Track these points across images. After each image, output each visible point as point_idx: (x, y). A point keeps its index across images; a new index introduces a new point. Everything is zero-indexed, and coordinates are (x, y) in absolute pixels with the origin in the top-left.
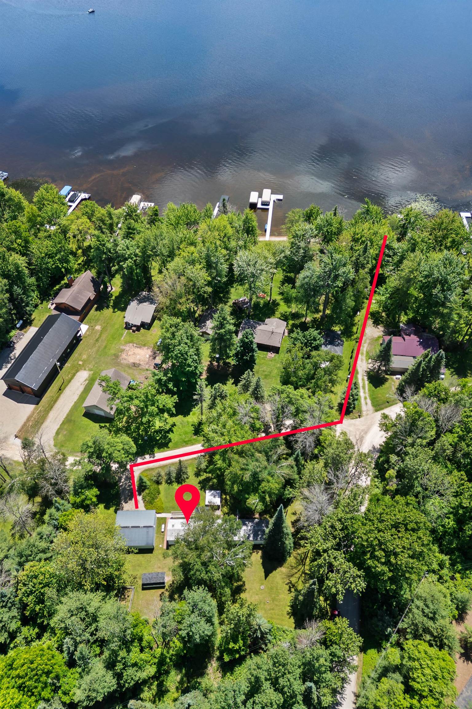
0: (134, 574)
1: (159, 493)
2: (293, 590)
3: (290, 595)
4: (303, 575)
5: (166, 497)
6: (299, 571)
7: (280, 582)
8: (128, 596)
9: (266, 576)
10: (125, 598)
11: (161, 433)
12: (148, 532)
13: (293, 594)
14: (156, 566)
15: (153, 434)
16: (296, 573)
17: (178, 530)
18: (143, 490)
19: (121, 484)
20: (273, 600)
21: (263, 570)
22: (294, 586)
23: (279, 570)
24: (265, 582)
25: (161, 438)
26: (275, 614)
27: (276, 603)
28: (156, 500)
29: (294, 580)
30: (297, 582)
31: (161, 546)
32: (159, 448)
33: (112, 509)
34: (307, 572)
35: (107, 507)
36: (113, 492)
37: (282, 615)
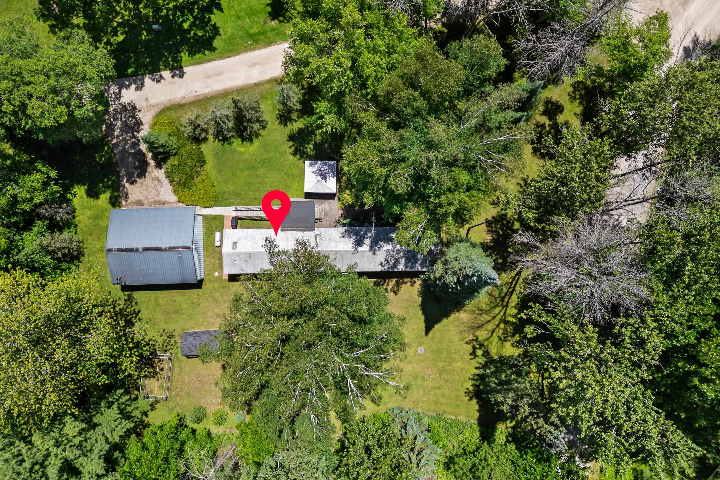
0: (169, 328)
1: (203, 162)
2: (479, 352)
3: (473, 362)
4: (502, 326)
5: (220, 171)
6: (494, 318)
7: (456, 338)
8: (162, 370)
9: (428, 329)
10: (156, 373)
11: (191, 11)
12: (180, 258)
13: (479, 361)
14: (210, 313)
15: (174, 15)
16: (488, 322)
17: (245, 253)
18: (164, 160)
19: (115, 141)
20: (442, 371)
21: (423, 317)
22: (481, 345)
23: (454, 316)
24: (426, 340)
25: (193, 24)
26: (443, 396)
27: (447, 377)
28: (196, 180)
29: (482, 334)
30: (488, 339)
31: (217, 274)
32: (192, 53)
33: (105, 197)
34: (511, 319)
35: (93, 194)
36: (100, 158)
37: (457, 397)
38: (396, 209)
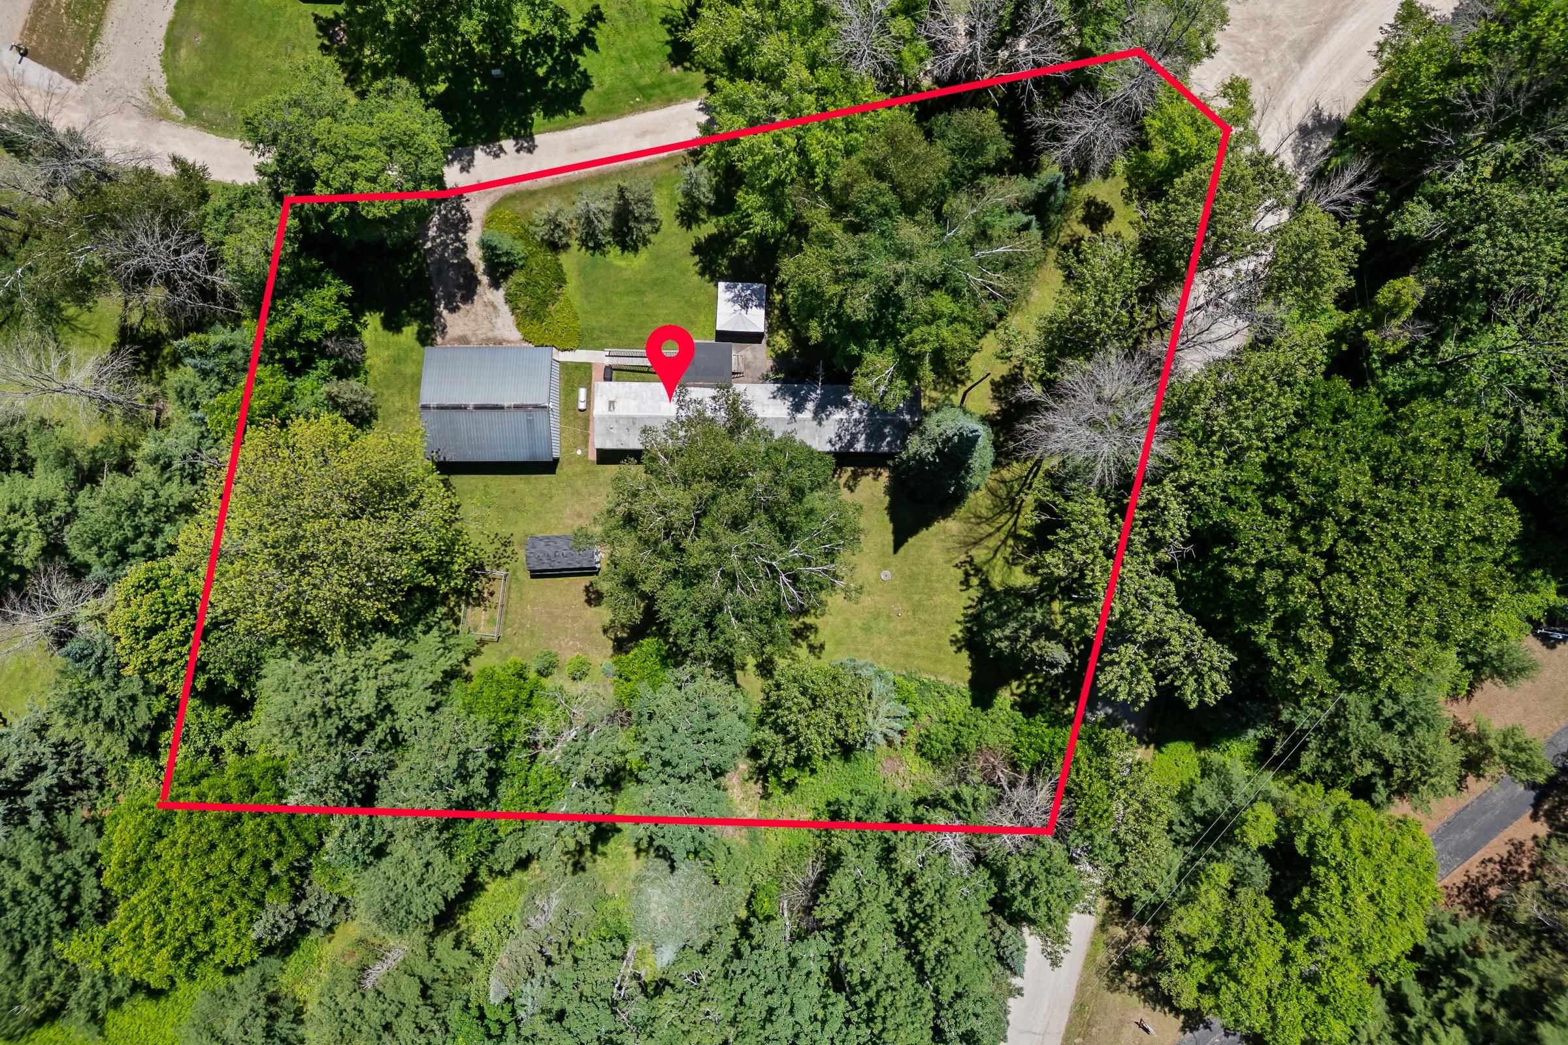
0: (504, 531)
1: (561, 280)
2: (975, 581)
3: (965, 595)
4: (1011, 542)
5: (587, 296)
6: (999, 529)
7: (940, 558)
8: (492, 594)
9: (898, 544)
10: (484, 599)
11: (549, 51)
12: (530, 422)
13: (975, 593)
14: (568, 511)
15: (523, 55)
16: (990, 535)
17: (628, 418)
18: (505, 276)
19: (429, 245)
20: (916, 608)
21: (891, 526)
22: (978, 570)
23: (936, 527)
24: (895, 560)
25: (551, 71)
26: (917, 645)
27: (924, 617)
28: (551, 308)
29: (980, 554)
30: (989, 561)
31: (579, 452)
32: (549, 113)
33: (410, 331)
34: (1024, 532)
35: (392, 324)
36: (405, 271)
37: (939, 648)
38: (854, 349)
